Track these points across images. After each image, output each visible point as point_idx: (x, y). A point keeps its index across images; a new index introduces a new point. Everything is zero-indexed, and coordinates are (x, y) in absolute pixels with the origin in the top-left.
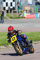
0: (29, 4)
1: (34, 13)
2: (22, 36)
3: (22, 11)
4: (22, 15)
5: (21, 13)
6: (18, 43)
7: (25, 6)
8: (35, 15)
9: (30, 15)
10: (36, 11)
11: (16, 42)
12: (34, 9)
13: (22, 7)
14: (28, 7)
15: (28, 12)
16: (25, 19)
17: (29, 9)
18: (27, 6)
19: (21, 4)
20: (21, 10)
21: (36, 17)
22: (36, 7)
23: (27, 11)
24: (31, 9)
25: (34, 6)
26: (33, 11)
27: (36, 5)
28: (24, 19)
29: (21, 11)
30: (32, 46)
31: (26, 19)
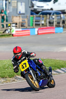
0: (20, 12)
1: (28, 27)
2: (37, 61)
3: (9, 25)
4: (9, 30)
5: (7, 28)
6: (31, 71)
7: (13, 17)
8: (31, 31)
9: (22, 31)
10: (31, 25)
11: (28, 70)
12: (29, 21)
13: (8, 18)
14: (18, 18)
15: (18, 25)
16: (13, 37)
17: (21, 21)
18: (17, 16)
19: (7, 14)
20: (7, 23)
21: (31, 34)
22: (31, 18)
23: (16, 24)
24: (23, 20)
25: (28, 16)
26: (26, 25)
27: (32, 14)
28: (11, 37)
29: (7, 25)
30: (52, 76)
31: (16, 37)
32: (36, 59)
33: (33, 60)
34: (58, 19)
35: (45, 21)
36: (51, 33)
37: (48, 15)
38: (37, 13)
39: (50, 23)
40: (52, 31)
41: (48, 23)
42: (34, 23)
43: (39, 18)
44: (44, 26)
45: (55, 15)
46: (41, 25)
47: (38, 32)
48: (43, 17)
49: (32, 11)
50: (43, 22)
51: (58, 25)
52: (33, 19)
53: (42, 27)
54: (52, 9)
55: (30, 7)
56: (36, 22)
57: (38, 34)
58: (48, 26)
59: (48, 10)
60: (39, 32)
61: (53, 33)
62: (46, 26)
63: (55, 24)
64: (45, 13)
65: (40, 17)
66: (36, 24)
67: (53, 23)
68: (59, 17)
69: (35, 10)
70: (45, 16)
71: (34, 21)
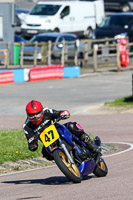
1: (9, 67)
2: (72, 126)
6: (63, 145)
22: (16, 49)
25: (9, 43)
26: (6, 62)
32: (70, 123)
33: (66, 125)
34: (69, 49)
35: (44, 54)
36: (56, 77)
37: (50, 42)
38: (28, 37)
39: (53, 57)
40: (58, 74)
41: (49, 58)
42: (22, 58)
43: (31, 48)
44: (43, 64)
45: (64, 42)
46: (35, 62)
47: (29, 75)
48: (40, 46)
49: (17, 33)
50: (40, 56)
51: (69, 61)
52: (20, 51)
53: (38, 67)
54: (57, 30)
55: (13, 26)
56: (24, 55)
57: (30, 80)
58: (50, 65)
59: (50, 31)
60: (32, 77)
61: (61, 78)
62: (47, 64)
63: (64, 59)
64: (44, 38)
65: (33, 45)
66: (25, 60)
67: (60, 58)
68: (73, 46)
69: (24, 31)
70: (42, 43)
71: (22, 53)
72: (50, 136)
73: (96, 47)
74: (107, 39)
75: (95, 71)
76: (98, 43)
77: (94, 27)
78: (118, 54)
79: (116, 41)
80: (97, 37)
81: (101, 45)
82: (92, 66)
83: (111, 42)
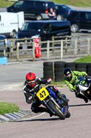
6: (52, 99)
68: (3, 43)
72: (43, 94)
73: (18, 44)
74: (26, 38)
75: (17, 61)
76: (19, 41)
77: (17, 30)
78: (34, 49)
79: (32, 40)
80: (19, 37)
81: (22, 43)
82: (15, 57)
83: (28, 41)
